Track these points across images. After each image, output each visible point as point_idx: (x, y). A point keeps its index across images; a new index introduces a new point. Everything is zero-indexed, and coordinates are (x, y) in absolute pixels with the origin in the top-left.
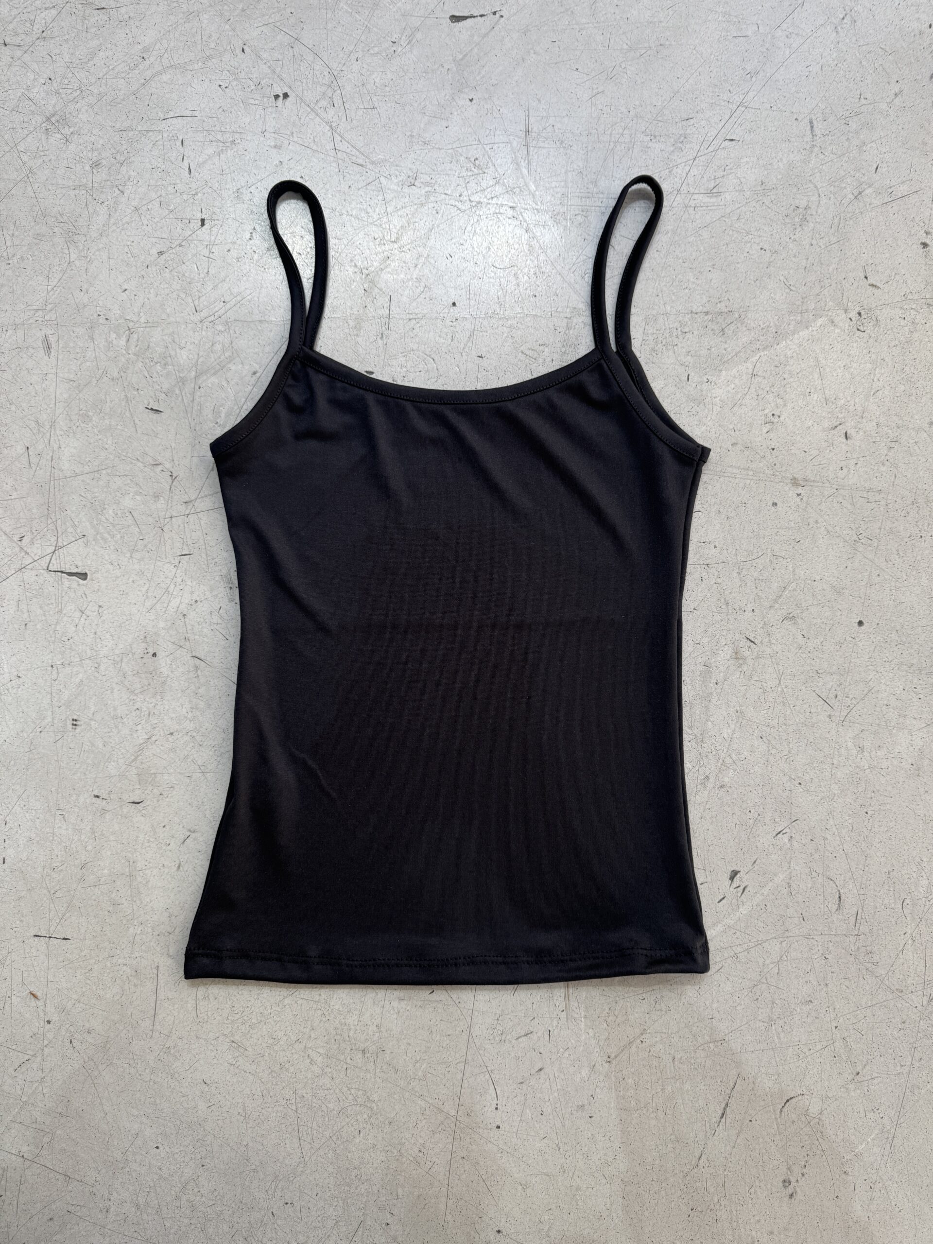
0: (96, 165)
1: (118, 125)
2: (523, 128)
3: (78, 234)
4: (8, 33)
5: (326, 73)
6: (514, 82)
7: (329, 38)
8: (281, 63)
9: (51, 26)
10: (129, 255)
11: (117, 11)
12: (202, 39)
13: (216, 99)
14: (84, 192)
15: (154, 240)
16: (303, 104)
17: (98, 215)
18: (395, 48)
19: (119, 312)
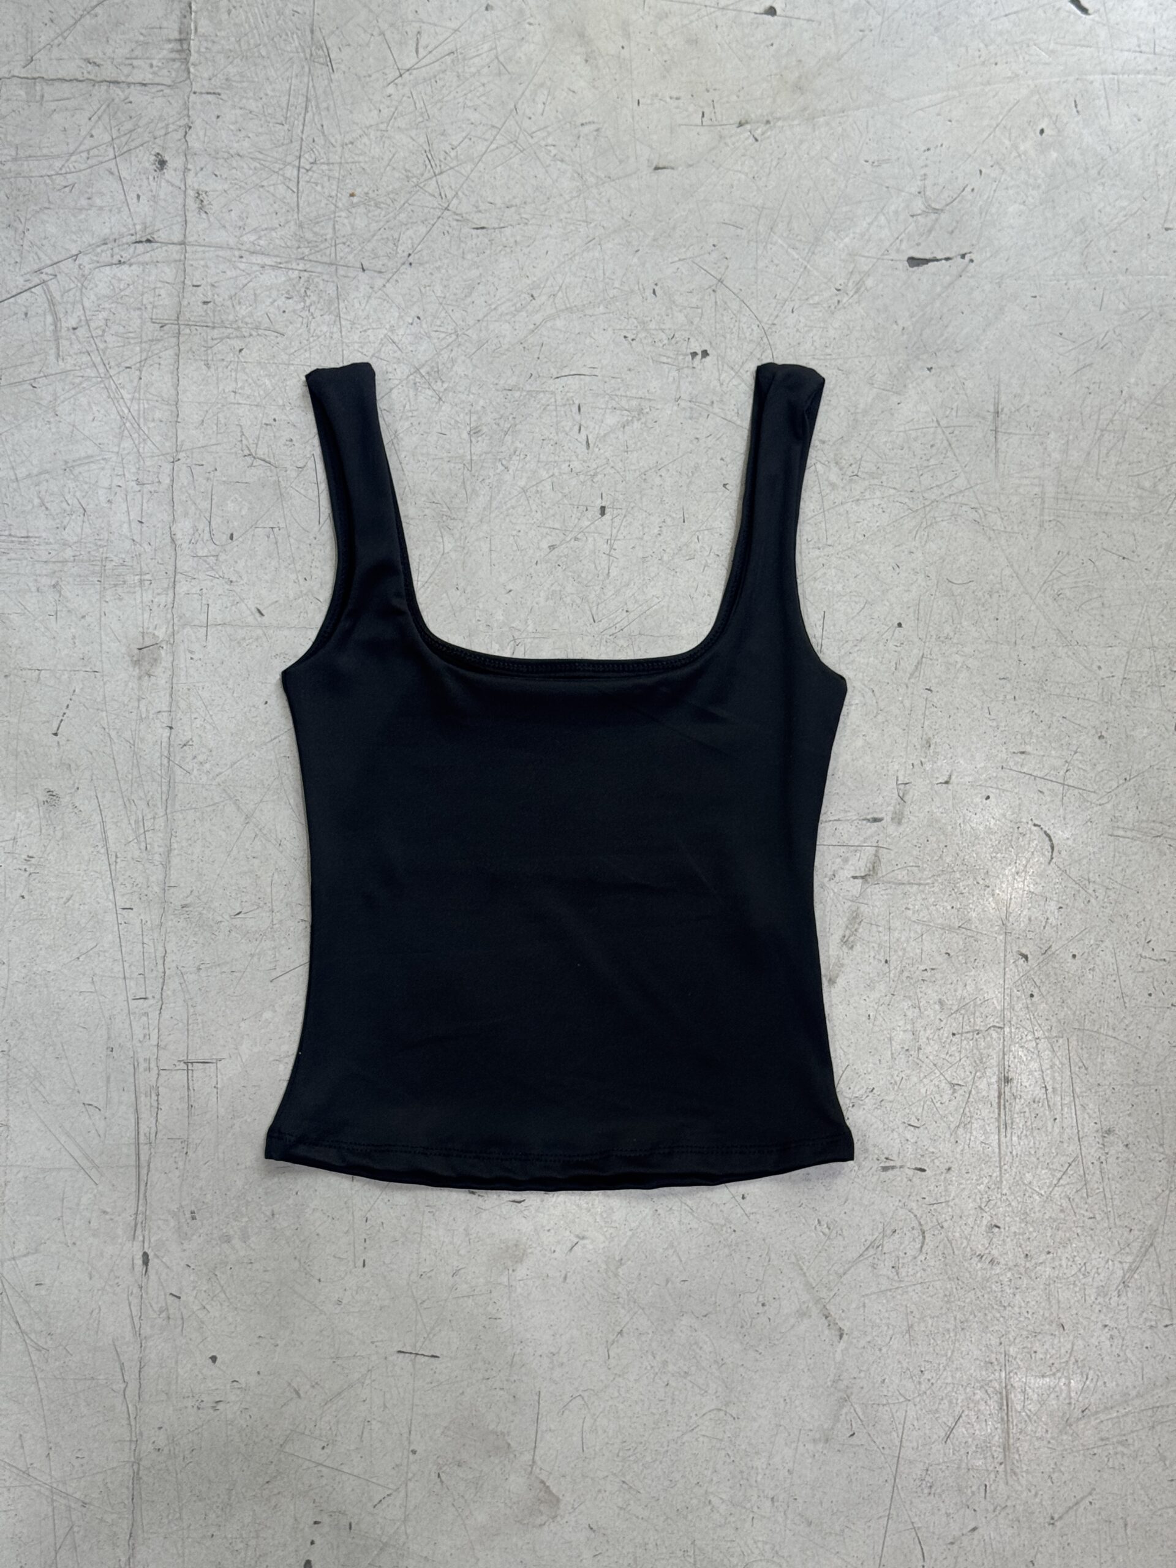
0: (475, 432)
1: (502, 382)
2: (992, 409)
3: (454, 519)
4: (367, 254)
5: (755, 327)
6: (983, 348)
7: (759, 281)
8: (700, 311)
9: (419, 248)
10: (515, 548)
11: (501, 232)
12: (604, 274)
13: (620, 354)
14: (461, 466)
15: (545, 531)
16: (725, 366)
17: (478, 496)
18: (839, 298)
19: (502, 618)
